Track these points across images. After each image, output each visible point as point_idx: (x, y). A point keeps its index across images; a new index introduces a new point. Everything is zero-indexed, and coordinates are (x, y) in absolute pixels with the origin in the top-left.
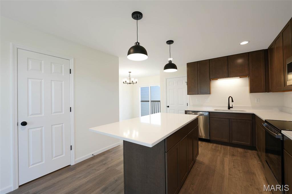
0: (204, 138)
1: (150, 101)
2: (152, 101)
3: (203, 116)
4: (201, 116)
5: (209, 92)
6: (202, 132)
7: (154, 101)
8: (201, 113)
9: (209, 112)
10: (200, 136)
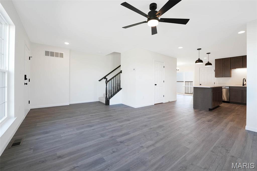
0: (226, 101)
1: (184, 82)
2: (185, 82)
3: (226, 89)
4: (224, 89)
5: (229, 76)
6: (225, 97)
7: (187, 82)
8: (224, 87)
9: (229, 87)
10: (223, 100)
